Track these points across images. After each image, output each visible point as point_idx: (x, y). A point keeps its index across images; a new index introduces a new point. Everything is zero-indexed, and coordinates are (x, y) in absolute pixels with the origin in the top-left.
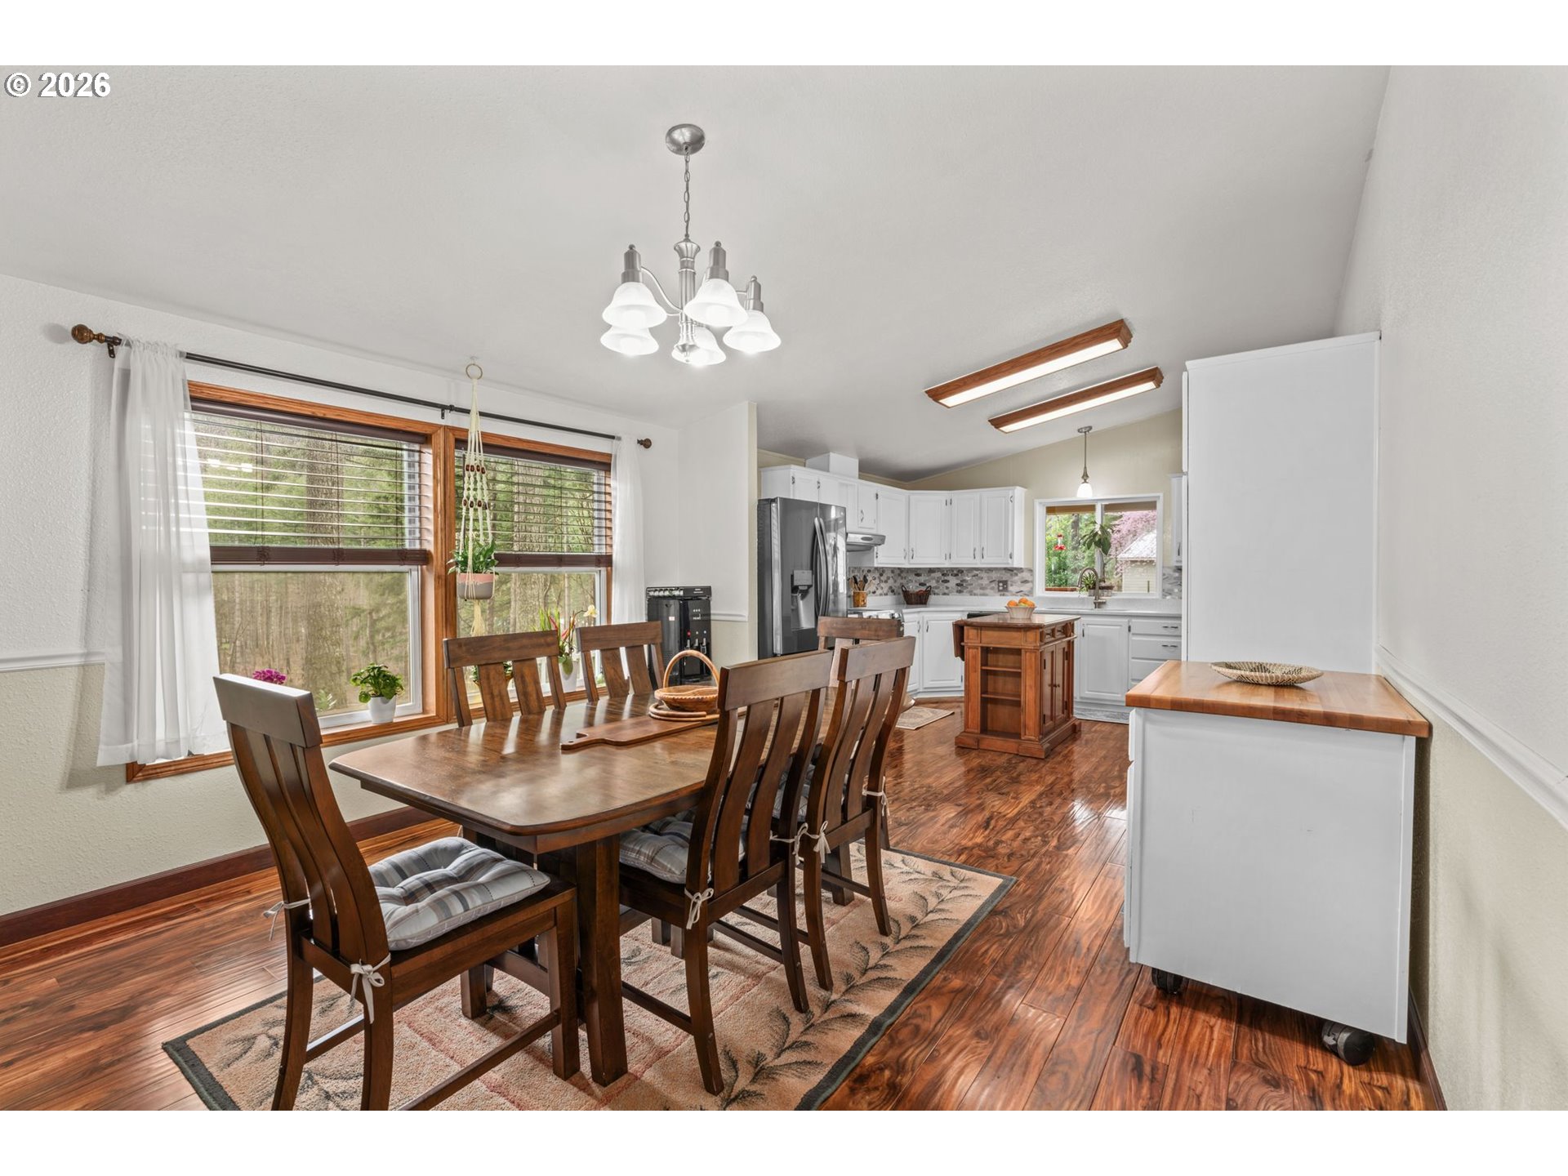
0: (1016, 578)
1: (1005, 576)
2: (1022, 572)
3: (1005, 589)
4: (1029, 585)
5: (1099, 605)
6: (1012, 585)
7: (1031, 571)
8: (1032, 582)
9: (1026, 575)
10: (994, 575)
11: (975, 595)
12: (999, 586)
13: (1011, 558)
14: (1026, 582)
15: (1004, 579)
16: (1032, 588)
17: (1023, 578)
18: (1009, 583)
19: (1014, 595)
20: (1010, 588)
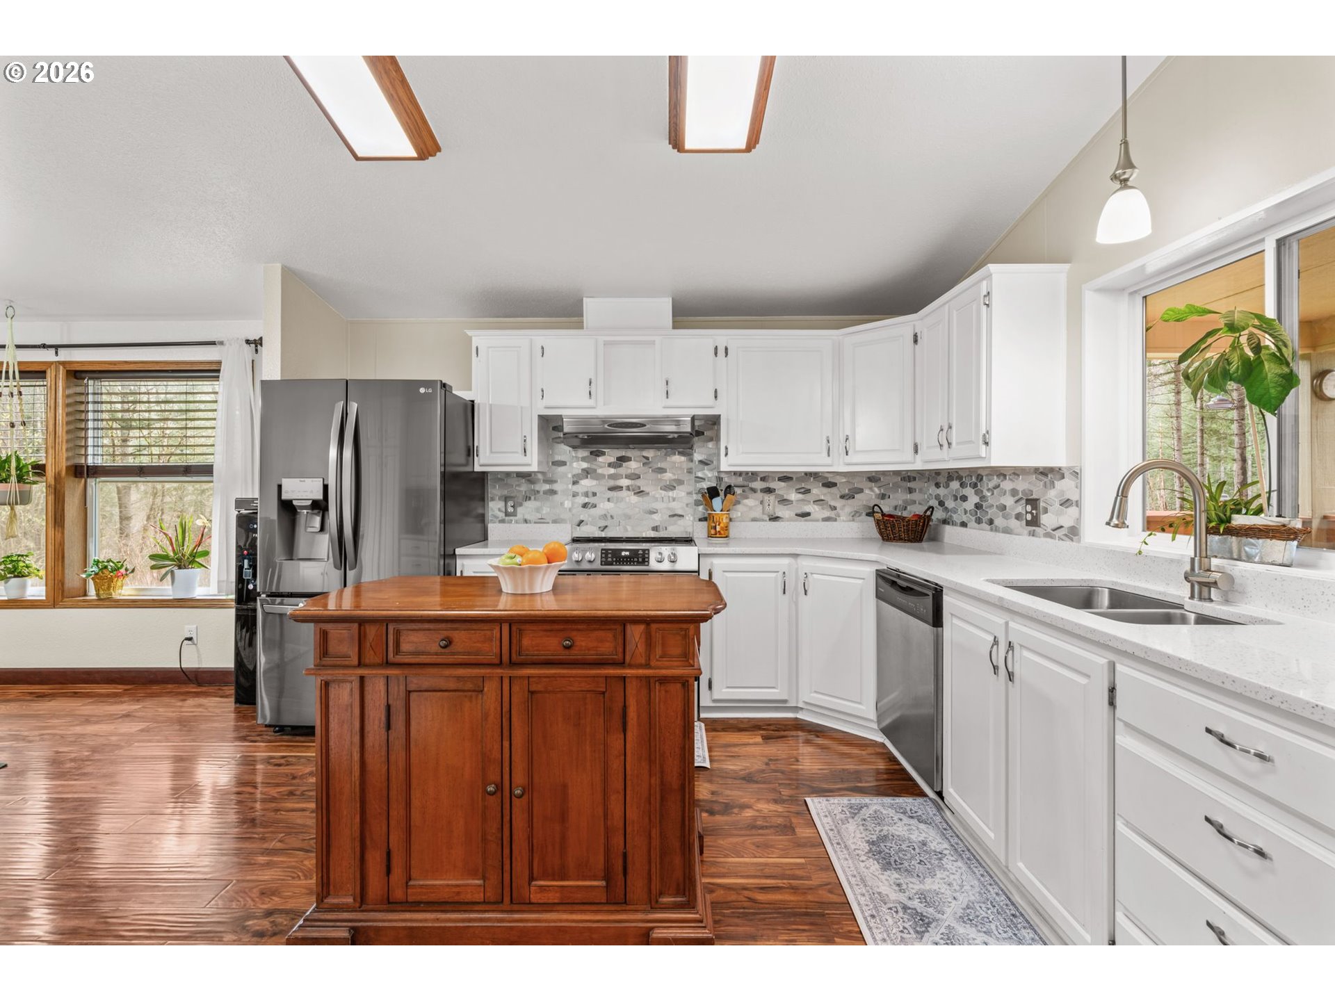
0: (1052, 494)
1: (1034, 487)
2: (1063, 477)
3: (1034, 522)
4: (1073, 511)
5: (1202, 587)
6: (1046, 511)
7: (1076, 474)
8: (1078, 504)
9: (1065, 486)
10: (1022, 485)
11: (997, 530)
12: (1027, 512)
13: (987, 443)
14: (1066, 503)
15: (1034, 496)
16: (1078, 520)
17: (1062, 492)
18: (1042, 504)
19: (1048, 535)
20: (1044, 519)
